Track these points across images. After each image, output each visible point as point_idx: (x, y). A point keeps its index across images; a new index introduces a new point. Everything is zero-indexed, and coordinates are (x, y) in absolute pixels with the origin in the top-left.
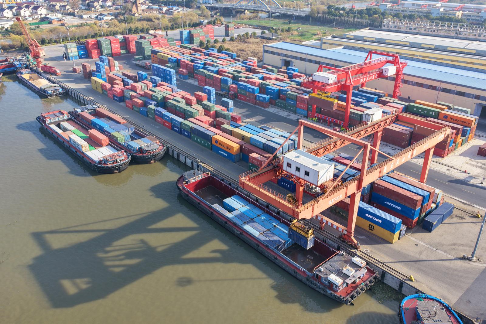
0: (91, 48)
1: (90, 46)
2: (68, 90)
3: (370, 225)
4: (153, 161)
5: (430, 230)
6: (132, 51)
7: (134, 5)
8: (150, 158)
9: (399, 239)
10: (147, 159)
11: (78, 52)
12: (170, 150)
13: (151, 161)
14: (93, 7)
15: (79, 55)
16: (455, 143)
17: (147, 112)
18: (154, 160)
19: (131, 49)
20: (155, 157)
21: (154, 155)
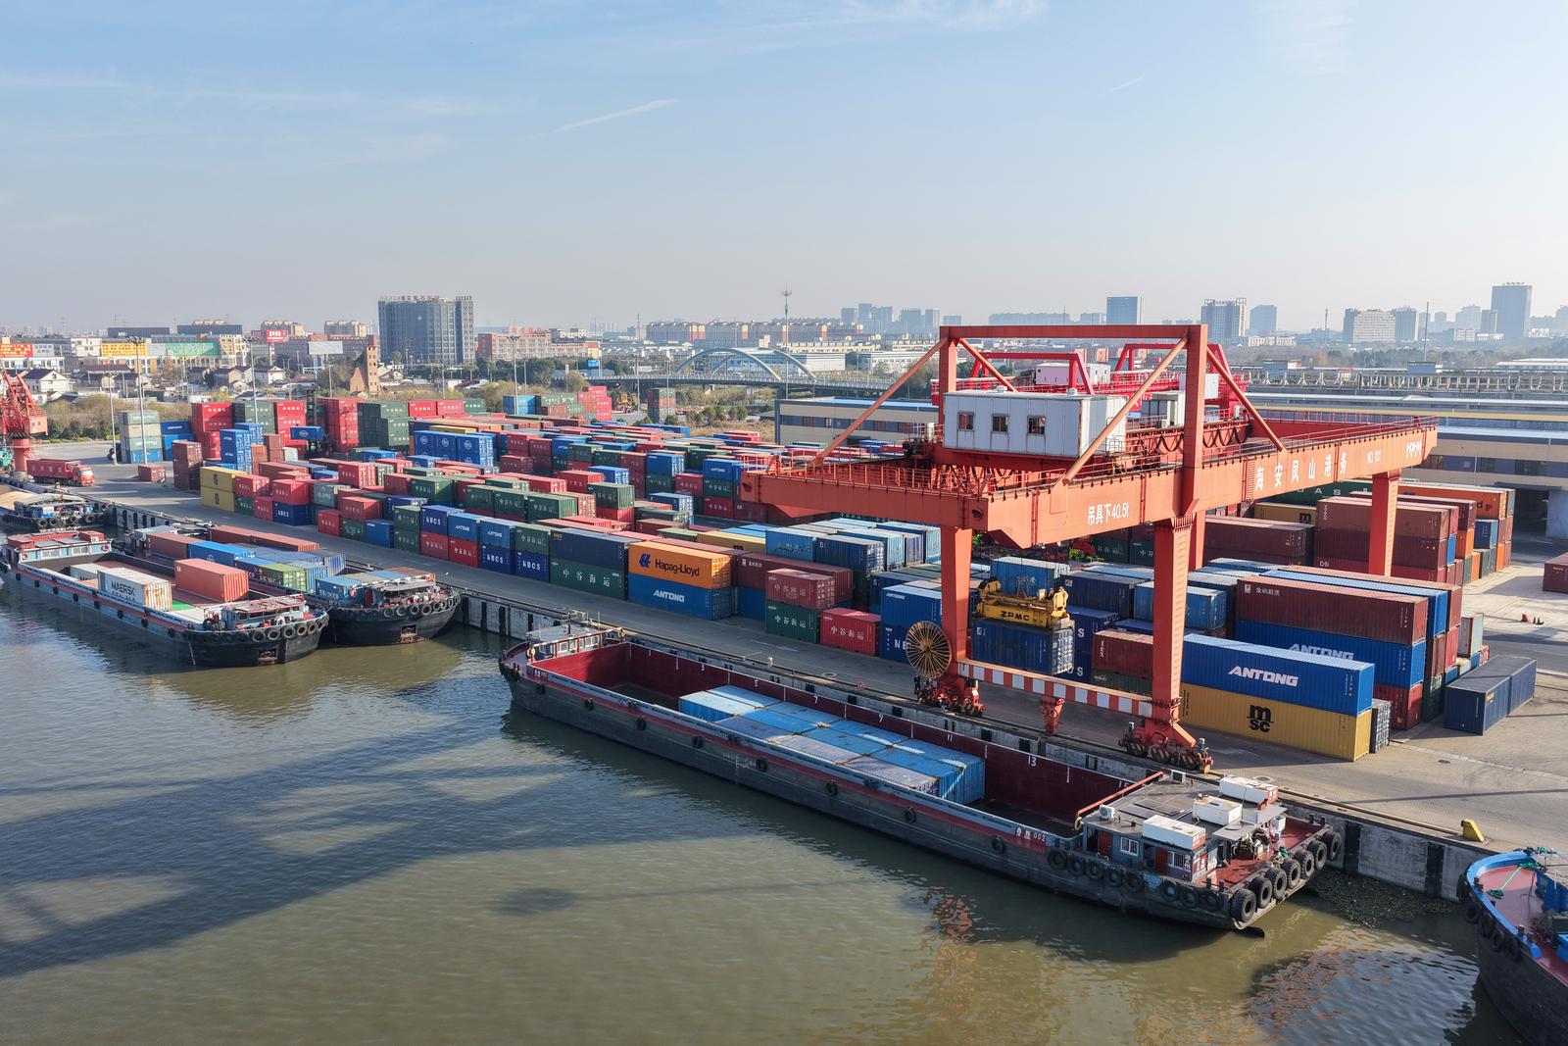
0: (207, 426)
1: (205, 420)
2: (115, 509)
3: (1253, 708)
4: (407, 635)
5: (1476, 729)
6: (344, 442)
7: (357, 369)
8: (400, 620)
9: (1372, 750)
10: (389, 623)
11: (163, 439)
12: (475, 605)
13: (403, 636)
14: (226, 382)
15: (163, 448)
16: (1463, 558)
17: (392, 528)
18: (413, 629)
19: (343, 437)
20: (420, 616)
21: (415, 609)
